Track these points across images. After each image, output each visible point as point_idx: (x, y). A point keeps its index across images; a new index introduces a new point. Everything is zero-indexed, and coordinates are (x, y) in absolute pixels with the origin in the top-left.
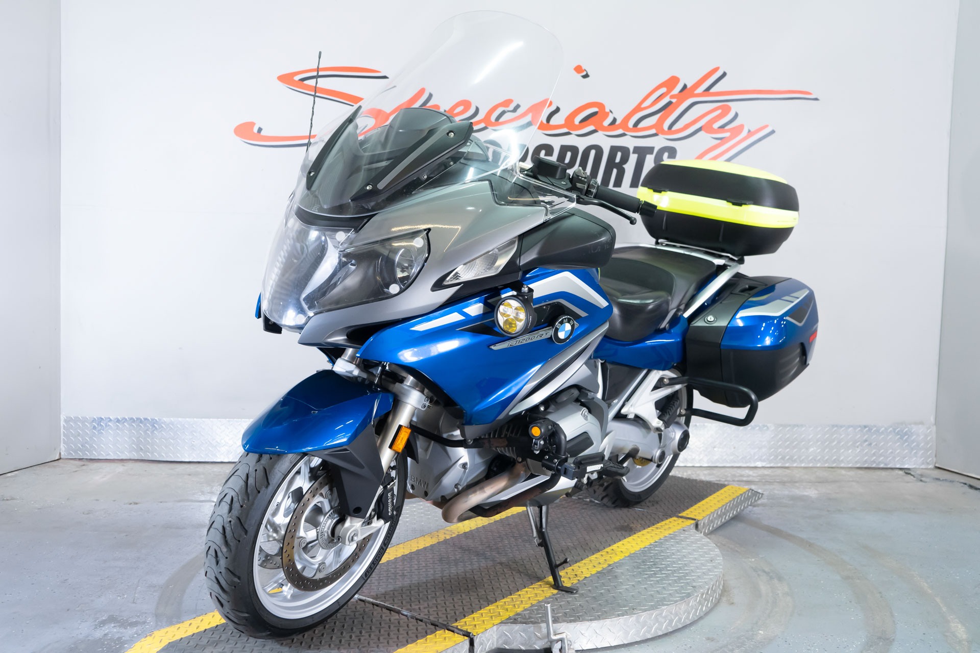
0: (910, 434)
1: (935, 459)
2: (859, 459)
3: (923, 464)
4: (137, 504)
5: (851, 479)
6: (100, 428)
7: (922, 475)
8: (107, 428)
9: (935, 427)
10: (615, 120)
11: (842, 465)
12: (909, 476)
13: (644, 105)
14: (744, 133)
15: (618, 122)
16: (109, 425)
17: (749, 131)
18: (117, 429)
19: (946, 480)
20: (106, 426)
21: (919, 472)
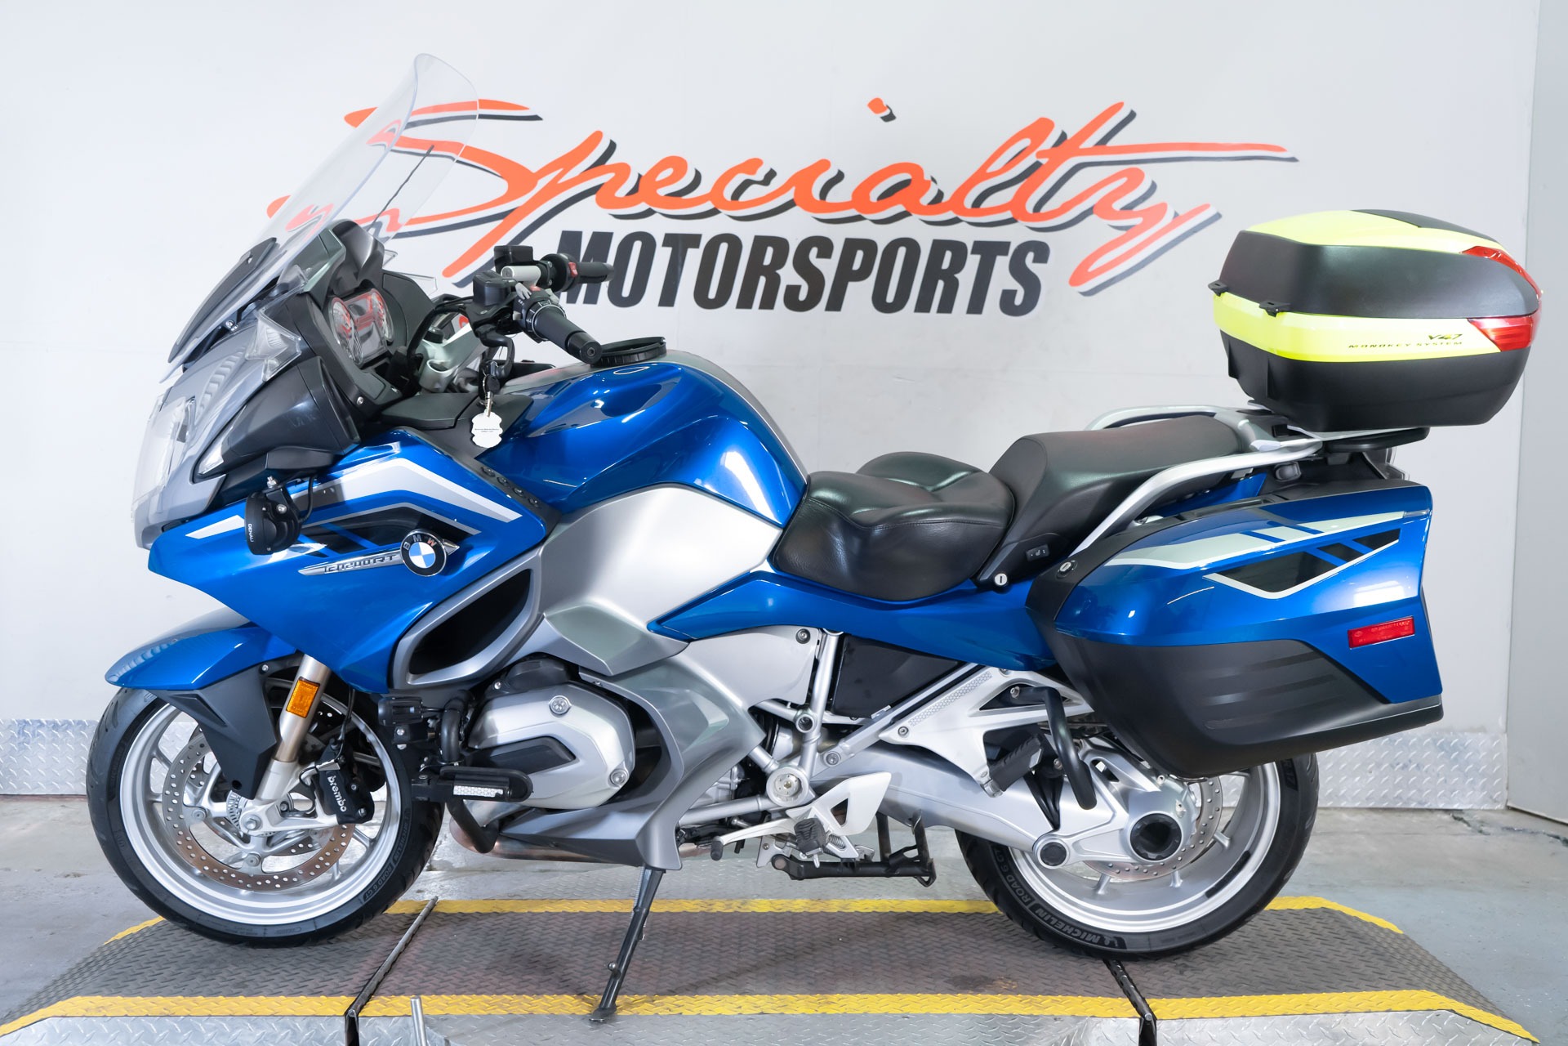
0: (1461, 748)
1: (1506, 793)
2: (1372, 794)
3: (1484, 801)
4: (79, 876)
5: (1356, 830)
6: (22, 738)
7: (1482, 822)
8: (35, 739)
9: (1506, 735)
10: (940, 194)
11: (1343, 804)
12: (1461, 823)
13: (990, 169)
14: (1168, 218)
15: (946, 199)
16: (39, 734)
17: (1176, 215)
18: (53, 741)
19: (1524, 831)
20: (33, 735)
21: (1478, 817)
